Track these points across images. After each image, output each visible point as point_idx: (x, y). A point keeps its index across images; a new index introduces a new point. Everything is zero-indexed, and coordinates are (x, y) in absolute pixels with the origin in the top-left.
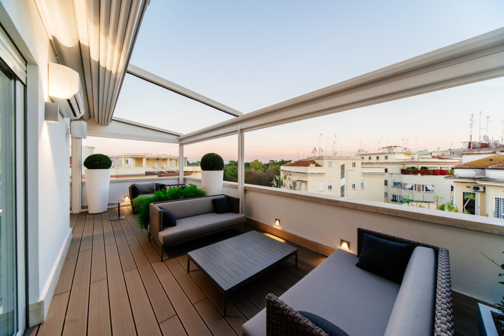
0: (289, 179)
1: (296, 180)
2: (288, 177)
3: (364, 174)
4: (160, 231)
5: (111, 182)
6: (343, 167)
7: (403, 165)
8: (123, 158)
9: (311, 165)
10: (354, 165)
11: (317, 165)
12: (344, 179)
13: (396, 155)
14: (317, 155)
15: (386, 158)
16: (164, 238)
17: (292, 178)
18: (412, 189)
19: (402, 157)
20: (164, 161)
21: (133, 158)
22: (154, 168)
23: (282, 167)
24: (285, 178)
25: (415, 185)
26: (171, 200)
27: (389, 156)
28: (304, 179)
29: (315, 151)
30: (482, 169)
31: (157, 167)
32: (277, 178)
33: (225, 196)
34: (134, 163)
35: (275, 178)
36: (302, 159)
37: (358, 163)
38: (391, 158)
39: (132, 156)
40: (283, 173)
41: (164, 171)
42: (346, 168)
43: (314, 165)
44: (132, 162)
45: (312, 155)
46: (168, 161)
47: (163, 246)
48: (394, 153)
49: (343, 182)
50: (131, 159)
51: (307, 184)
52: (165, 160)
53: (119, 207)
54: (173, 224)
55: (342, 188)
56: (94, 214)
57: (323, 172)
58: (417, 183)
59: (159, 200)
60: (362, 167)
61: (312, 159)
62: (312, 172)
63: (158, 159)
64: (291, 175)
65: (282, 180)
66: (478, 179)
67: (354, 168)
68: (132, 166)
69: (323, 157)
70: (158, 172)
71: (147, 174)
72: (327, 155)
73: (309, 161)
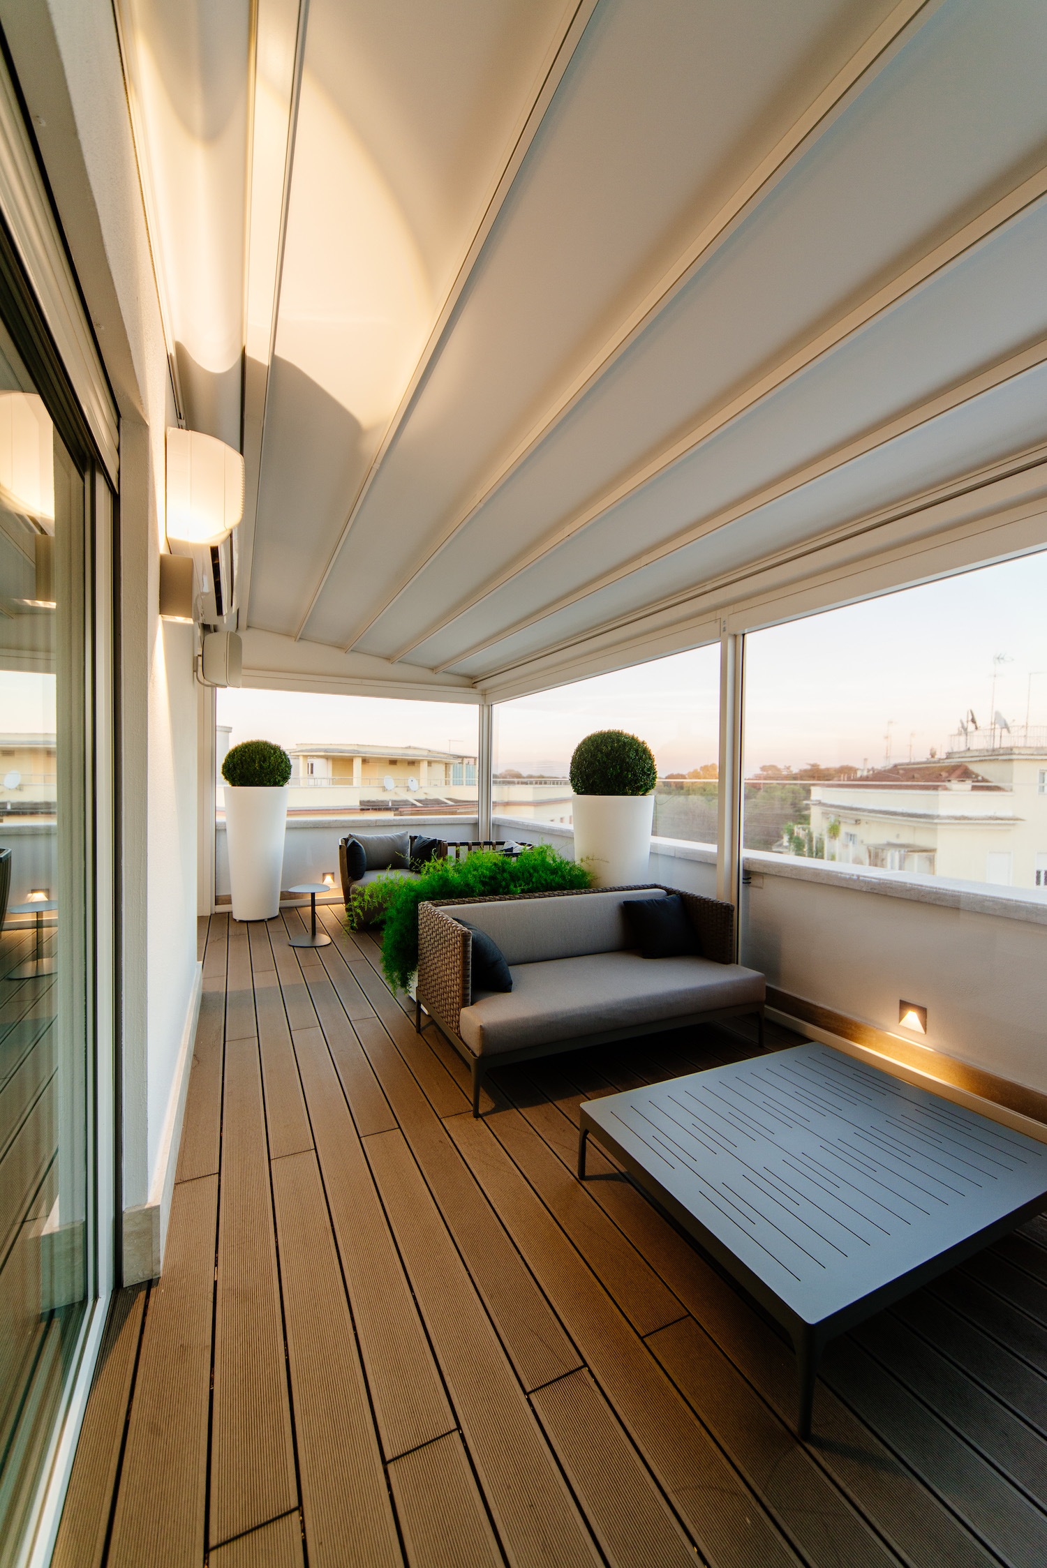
0: (852, 837)
1: (883, 841)
2: (844, 829)
4: (465, 1004)
5: (291, 828)
8: (301, 758)
9: (955, 785)
11: (983, 785)
14: (979, 742)
16: (484, 1032)
17: (858, 831)
20: (411, 767)
21: (327, 758)
22: (384, 789)
23: (818, 793)
24: (834, 831)
26: (482, 894)
28: (921, 840)
29: (971, 727)
31: (391, 787)
32: (799, 831)
33: (669, 891)
34: (330, 775)
35: (791, 833)
36: (906, 760)
39: (326, 751)
40: (825, 814)
41: (411, 798)
43: (968, 784)
44: (323, 769)
45: (959, 745)
46: (424, 765)
47: (481, 1060)
50: (322, 761)
51: (931, 861)
52: (412, 763)
53: (313, 905)
54: (502, 985)
56: (247, 922)
57: (1009, 814)
59: (445, 892)
61: (954, 761)
62: (958, 813)
63: (393, 762)
64: (857, 822)
65: (821, 841)
68: (325, 783)
69: (1010, 751)
70: (394, 802)
71: (367, 806)
72: (1032, 743)
73: (942, 769)
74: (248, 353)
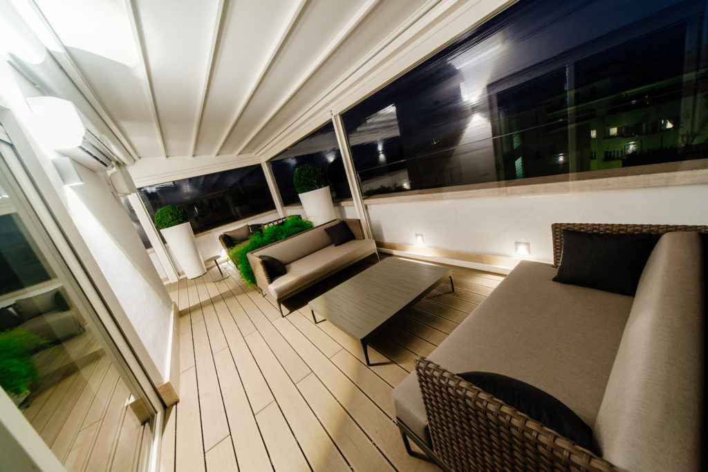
4: (269, 284)
16: (276, 291)
26: (271, 243)
47: (279, 300)
53: (217, 264)
56: (194, 279)
74: (50, 49)
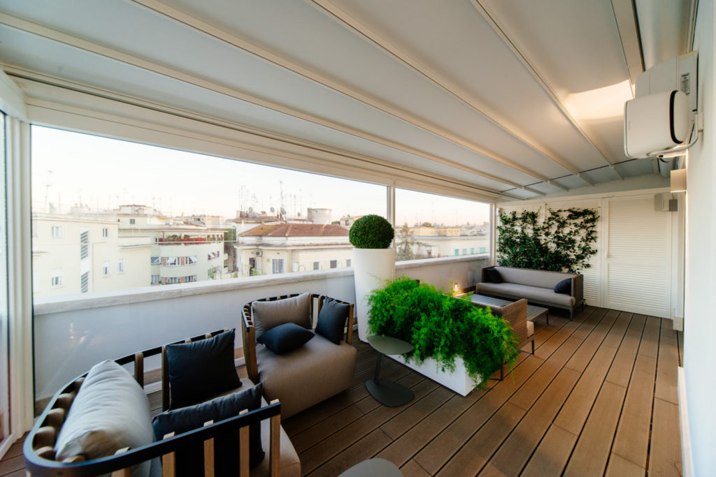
3: (125, 247)
6: (84, 237)
7: (162, 234)
10: (106, 232)
12: (87, 260)
13: (148, 219)
15: (132, 222)
18: (175, 264)
19: (155, 223)
25: (178, 258)
27: (137, 220)
30: (260, 236)
37: (113, 230)
38: (140, 223)
42: (91, 239)
48: (146, 215)
49: (85, 266)
55: (84, 279)
58: (180, 256)
60: (120, 237)
66: (260, 245)
67: (106, 239)
